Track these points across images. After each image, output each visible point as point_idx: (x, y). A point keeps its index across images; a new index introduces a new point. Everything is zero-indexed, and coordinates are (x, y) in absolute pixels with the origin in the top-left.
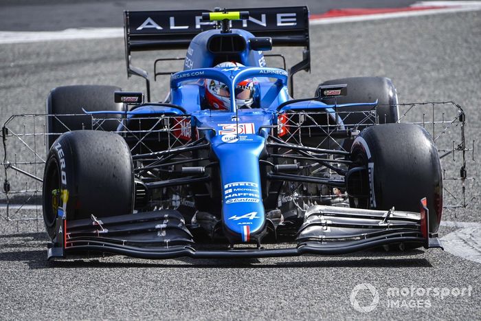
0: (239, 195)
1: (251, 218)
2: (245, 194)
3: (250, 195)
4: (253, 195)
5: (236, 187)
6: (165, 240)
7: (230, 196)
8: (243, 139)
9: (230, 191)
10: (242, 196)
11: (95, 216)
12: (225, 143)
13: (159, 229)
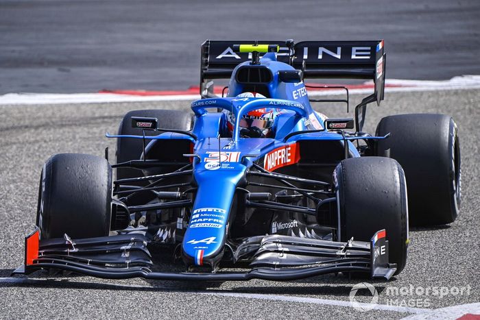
0: (204, 220)
1: (208, 243)
2: (210, 220)
3: (215, 220)
4: (217, 221)
5: (204, 213)
6: (126, 261)
7: (195, 221)
8: (225, 166)
9: (197, 216)
10: (206, 222)
11: (69, 236)
12: (207, 170)
13: (123, 251)
